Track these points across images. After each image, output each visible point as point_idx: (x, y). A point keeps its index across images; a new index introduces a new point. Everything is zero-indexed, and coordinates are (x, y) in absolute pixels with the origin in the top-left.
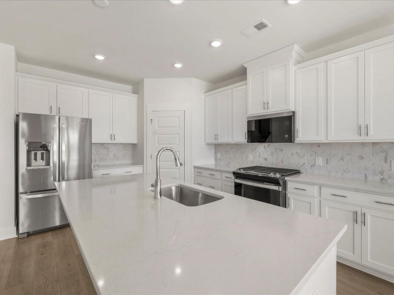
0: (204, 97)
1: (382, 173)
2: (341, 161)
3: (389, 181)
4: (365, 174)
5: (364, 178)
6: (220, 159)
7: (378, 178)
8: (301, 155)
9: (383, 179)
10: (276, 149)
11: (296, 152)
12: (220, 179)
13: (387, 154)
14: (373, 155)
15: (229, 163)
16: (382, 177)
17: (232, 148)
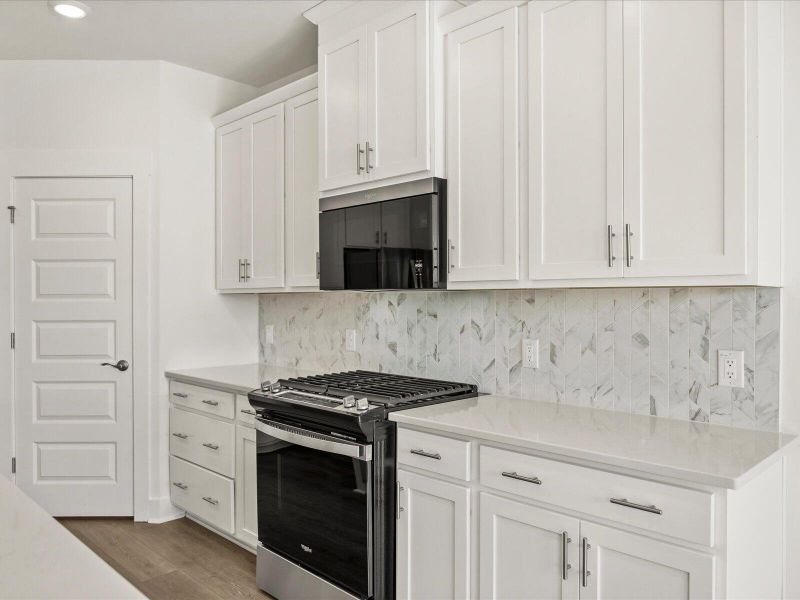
0: (212, 129)
1: (694, 393)
2: (588, 352)
3: (714, 420)
4: (651, 397)
5: (647, 412)
6: (273, 348)
7: (682, 412)
8: (485, 332)
9: (697, 414)
10: (419, 311)
11: (473, 322)
12: (227, 419)
13: (708, 328)
14: (672, 332)
15: (297, 362)
16: (695, 408)
17: (306, 309)
